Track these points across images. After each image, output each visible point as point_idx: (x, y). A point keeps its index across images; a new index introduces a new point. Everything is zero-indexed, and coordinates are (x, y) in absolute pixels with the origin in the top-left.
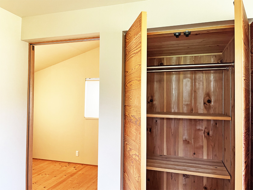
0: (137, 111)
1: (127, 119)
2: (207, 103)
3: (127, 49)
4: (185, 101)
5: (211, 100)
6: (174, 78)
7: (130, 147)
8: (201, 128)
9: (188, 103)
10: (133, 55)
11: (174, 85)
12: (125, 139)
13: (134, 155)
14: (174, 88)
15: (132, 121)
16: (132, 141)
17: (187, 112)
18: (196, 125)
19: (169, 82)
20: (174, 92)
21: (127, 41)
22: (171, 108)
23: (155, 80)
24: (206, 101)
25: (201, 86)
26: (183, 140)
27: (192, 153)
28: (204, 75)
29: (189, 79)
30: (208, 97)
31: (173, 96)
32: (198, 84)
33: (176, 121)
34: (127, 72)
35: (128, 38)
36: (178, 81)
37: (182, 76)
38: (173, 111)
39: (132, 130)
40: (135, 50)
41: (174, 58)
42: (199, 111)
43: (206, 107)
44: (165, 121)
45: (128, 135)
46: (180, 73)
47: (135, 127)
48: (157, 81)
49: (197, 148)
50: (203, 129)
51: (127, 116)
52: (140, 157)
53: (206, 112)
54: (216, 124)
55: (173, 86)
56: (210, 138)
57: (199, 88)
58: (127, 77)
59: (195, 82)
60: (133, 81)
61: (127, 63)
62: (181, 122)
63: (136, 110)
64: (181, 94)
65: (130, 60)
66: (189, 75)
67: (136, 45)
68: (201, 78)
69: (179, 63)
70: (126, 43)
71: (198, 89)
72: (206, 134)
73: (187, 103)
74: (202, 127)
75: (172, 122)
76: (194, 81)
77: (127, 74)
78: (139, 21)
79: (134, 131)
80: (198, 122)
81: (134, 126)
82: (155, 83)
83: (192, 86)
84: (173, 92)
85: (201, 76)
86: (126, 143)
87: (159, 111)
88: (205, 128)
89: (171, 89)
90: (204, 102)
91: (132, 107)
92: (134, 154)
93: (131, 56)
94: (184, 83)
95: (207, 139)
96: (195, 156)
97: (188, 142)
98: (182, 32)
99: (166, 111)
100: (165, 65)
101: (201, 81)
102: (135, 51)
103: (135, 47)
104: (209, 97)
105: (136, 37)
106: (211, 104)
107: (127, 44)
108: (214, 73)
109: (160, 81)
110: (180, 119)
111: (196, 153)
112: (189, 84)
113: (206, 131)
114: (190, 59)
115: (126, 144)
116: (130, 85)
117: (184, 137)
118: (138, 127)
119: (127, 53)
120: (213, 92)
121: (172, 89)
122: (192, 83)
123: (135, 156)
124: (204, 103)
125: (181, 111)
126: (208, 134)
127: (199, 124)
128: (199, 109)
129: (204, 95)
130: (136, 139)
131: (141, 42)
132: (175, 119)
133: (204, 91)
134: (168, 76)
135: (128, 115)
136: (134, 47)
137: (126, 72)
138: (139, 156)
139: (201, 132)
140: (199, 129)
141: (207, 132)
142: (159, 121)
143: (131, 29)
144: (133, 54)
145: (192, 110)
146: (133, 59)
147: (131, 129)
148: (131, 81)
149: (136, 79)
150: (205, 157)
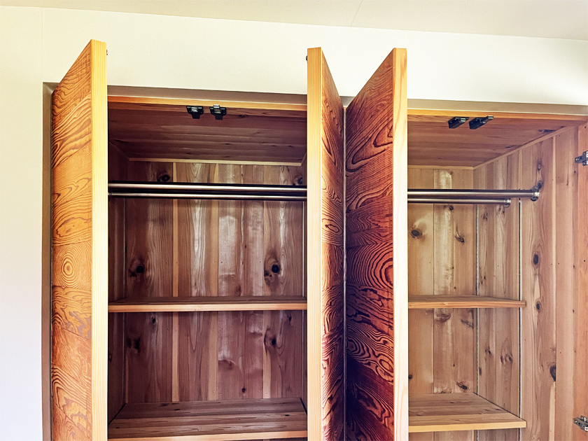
0: (84, 301)
1: (59, 323)
2: (272, 273)
3: (58, 132)
4: (224, 270)
5: (280, 266)
6: (197, 214)
7: (66, 396)
8: (257, 330)
9: (231, 274)
10: (72, 151)
11: (198, 231)
12: (54, 376)
13: (76, 415)
14: (196, 237)
15: (72, 326)
16: (72, 379)
17: (227, 295)
18: (247, 325)
19: (186, 222)
20: (198, 249)
21: (58, 111)
22: (191, 287)
23: (151, 216)
24: (269, 268)
25: (259, 236)
26: (219, 362)
27: (238, 390)
28: (265, 209)
29: (232, 218)
30: (274, 260)
31: (195, 257)
32: (253, 229)
33: (202, 317)
34: (59, 195)
35: (58, 104)
36: (208, 220)
37: (215, 210)
38: (194, 293)
39: (72, 350)
40: (76, 140)
41: (197, 166)
42: (254, 291)
43: (269, 282)
44: (176, 319)
45: (61, 366)
46: (211, 202)
47: (79, 342)
48: (154, 221)
49: (251, 376)
50: (263, 331)
51: (58, 316)
52: (90, 421)
53: (268, 293)
54: (290, 319)
55: (196, 234)
56: (278, 350)
57: (253, 240)
58: (58, 209)
59: (246, 225)
60: (73, 221)
61: (58, 169)
62: (214, 319)
63: (80, 298)
64: (214, 254)
65: (65, 165)
66: (232, 209)
67: (79, 126)
68: (260, 217)
69: (208, 179)
70: (54, 115)
71: (253, 242)
72: (269, 343)
73: (227, 274)
74: (260, 327)
75: (192, 321)
76: (244, 223)
77: (59, 200)
78: (84, 63)
79: (77, 353)
80: (252, 317)
81: (76, 340)
82: (151, 225)
83: (239, 233)
84: (196, 249)
85: (258, 213)
86: (57, 385)
87: (161, 295)
88: (268, 330)
89: (191, 241)
90: (265, 271)
91: (71, 290)
92: (77, 413)
93: (68, 154)
94: (222, 227)
95: (270, 353)
96: (244, 395)
97: (231, 364)
98: (207, 107)
99: (177, 295)
100: (175, 181)
101: (258, 222)
102: (77, 142)
103: (76, 129)
104: (276, 259)
105: (79, 105)
106: (279, 276)
107: (57, 118)
108: (286, 206)
109: (164, 220)
110: (210, 313)
111: (247, 387)
112: (232, 230)
113: (270, 335)
114: (235, 172)
115: (57, 388)
116: (67, 232)
117: (222, 355)
118: (84, 344)
119: (59, 143)
120: (284, 248)
121: (194, 239)
122: (239, 227)
123: (78, 417)
124: (266, 274)
125: (214, 294)
126: (274, 342)
127: (255, 321)
128: (254, 286)
129: (265, 254)
130: (80, 373)
131: (90, 121)
132: (199, 313)
133: (266, 247)
134: (184, 209)
135: (61, 313)
136: (73, 131)
137: (56, 196)
138: (88, 417)
139: (259, 339)
140: (255, 333)
141: (271, 339)
142: (160, 321)
143: (66, 82)
144: (73, 149)
145: (239, 289)
146: (72, 161)
147: (69, 350)
148: (68, 220)
149: (80, 215)
150: (267, 395)
